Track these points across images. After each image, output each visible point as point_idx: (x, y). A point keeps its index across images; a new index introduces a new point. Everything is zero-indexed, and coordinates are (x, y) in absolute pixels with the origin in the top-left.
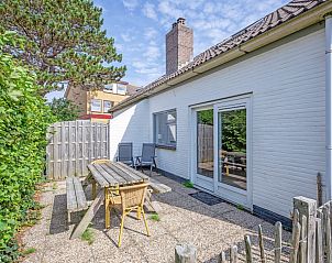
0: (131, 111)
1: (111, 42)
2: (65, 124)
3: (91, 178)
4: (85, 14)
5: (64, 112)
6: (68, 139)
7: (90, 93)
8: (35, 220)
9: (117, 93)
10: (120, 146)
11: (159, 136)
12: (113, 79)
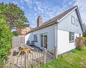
0: (29, 34)
1: (26, 19)
2: (16, 37)
3: (20, 47)
4: (20, 13)
5: (16, 34)
6: (16, 40)
7: (22, 29)
8: (10, 54)
9: (28, 29)
10: (27, 41)
11: (35, 39)
12: (27, 27)
